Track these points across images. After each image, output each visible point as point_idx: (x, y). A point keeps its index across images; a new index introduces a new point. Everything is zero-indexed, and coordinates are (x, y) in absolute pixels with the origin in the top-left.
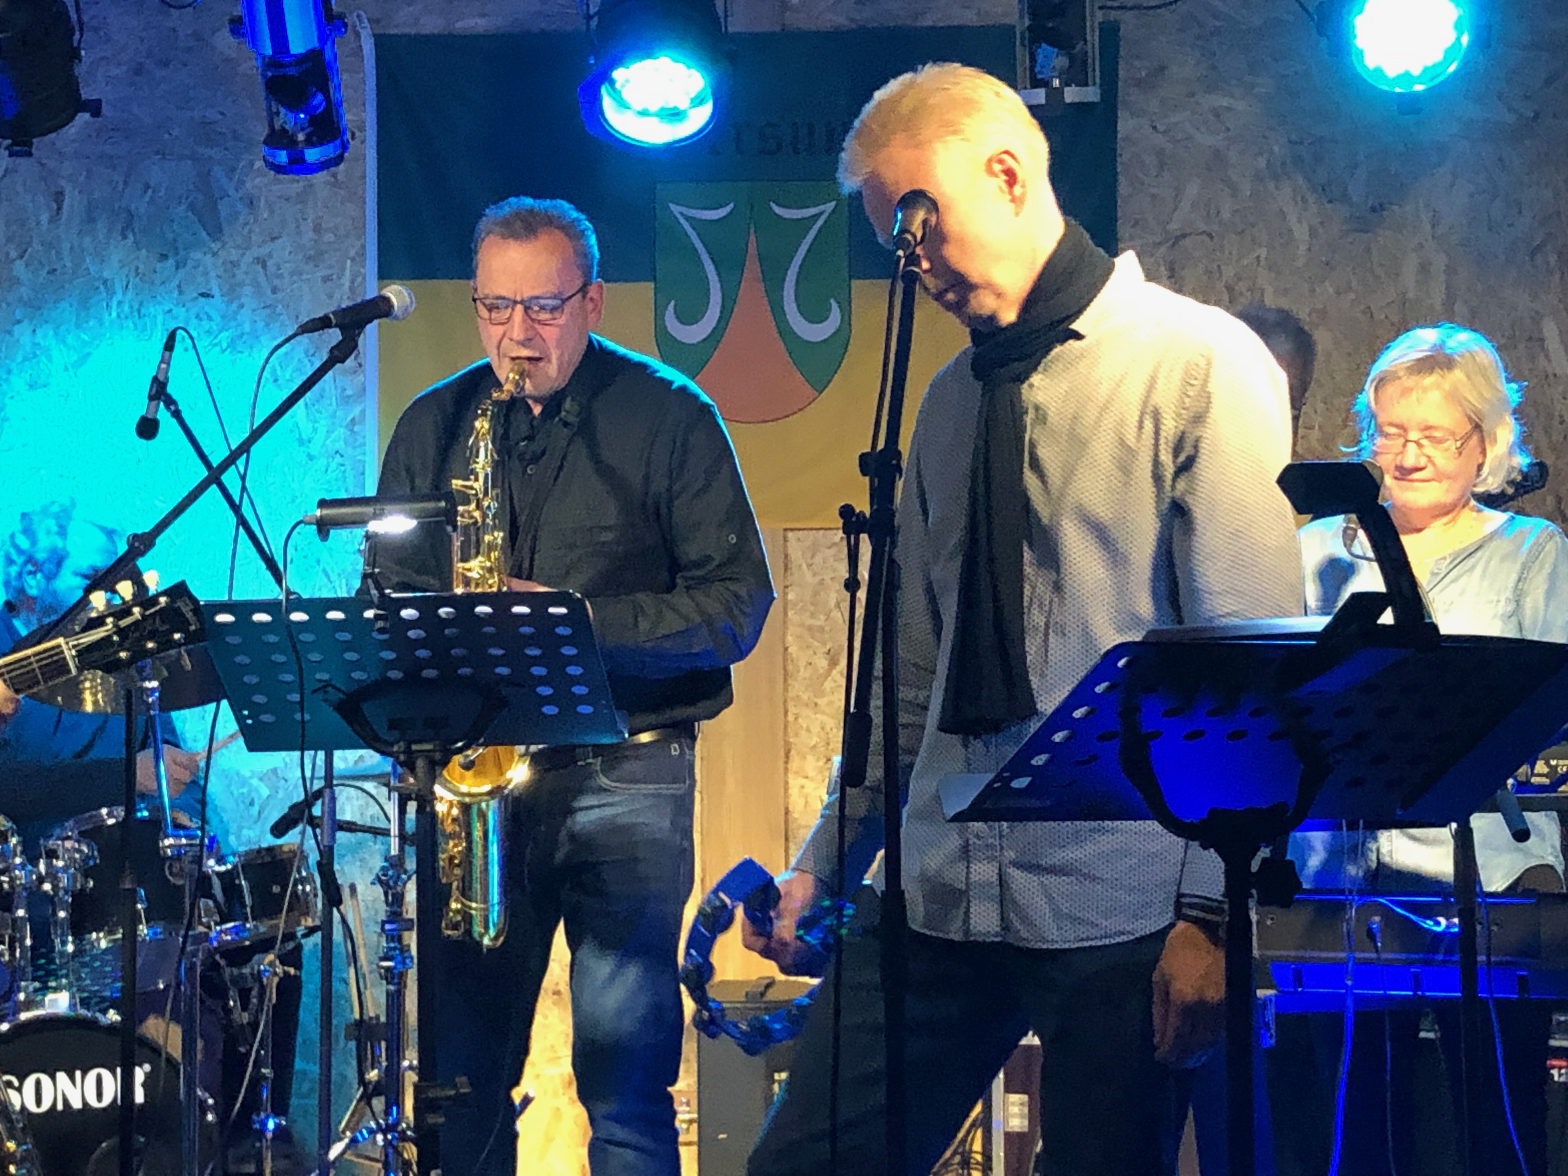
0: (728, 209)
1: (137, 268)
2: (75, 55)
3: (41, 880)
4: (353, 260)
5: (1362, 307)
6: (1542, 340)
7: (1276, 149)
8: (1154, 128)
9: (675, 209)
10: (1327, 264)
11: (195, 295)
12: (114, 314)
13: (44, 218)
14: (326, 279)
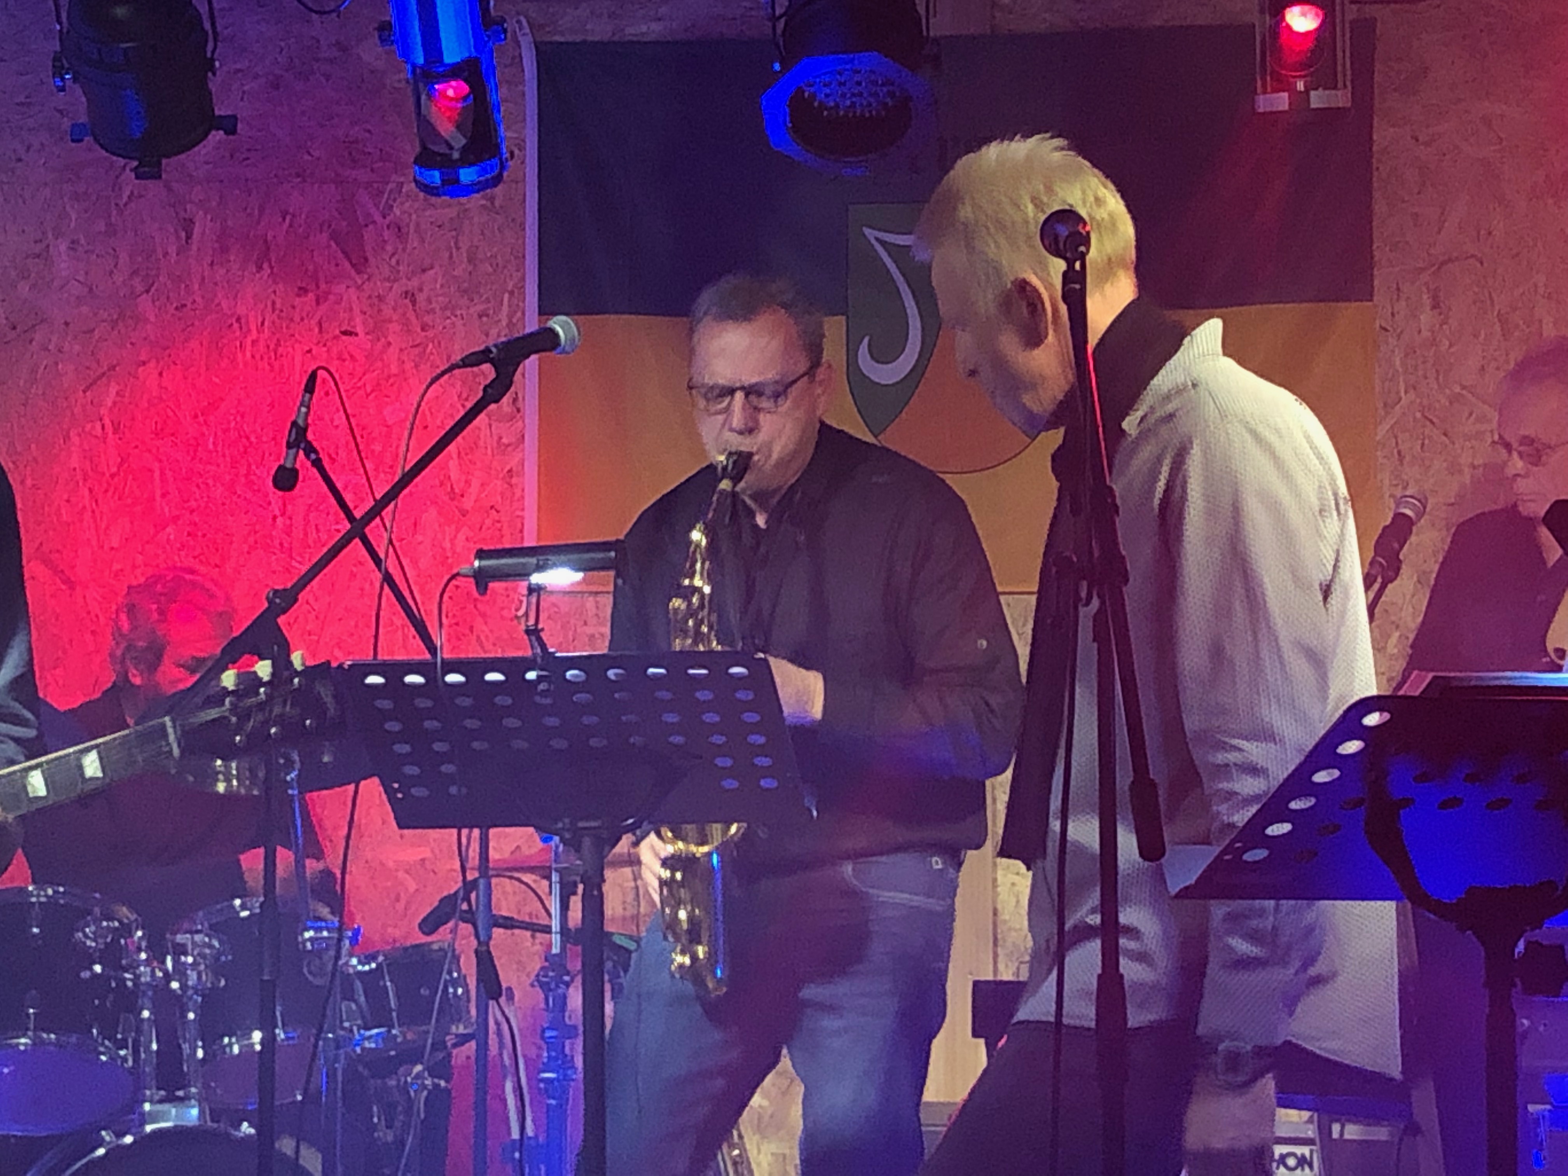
1: (274, 303)
2: (208, 66)
3: (168, 977)
4: (512, 293)
8: (1416, 138)
9: (869, 233)
11: (337, 333)
13: (172, 250)
14: (482, 315)
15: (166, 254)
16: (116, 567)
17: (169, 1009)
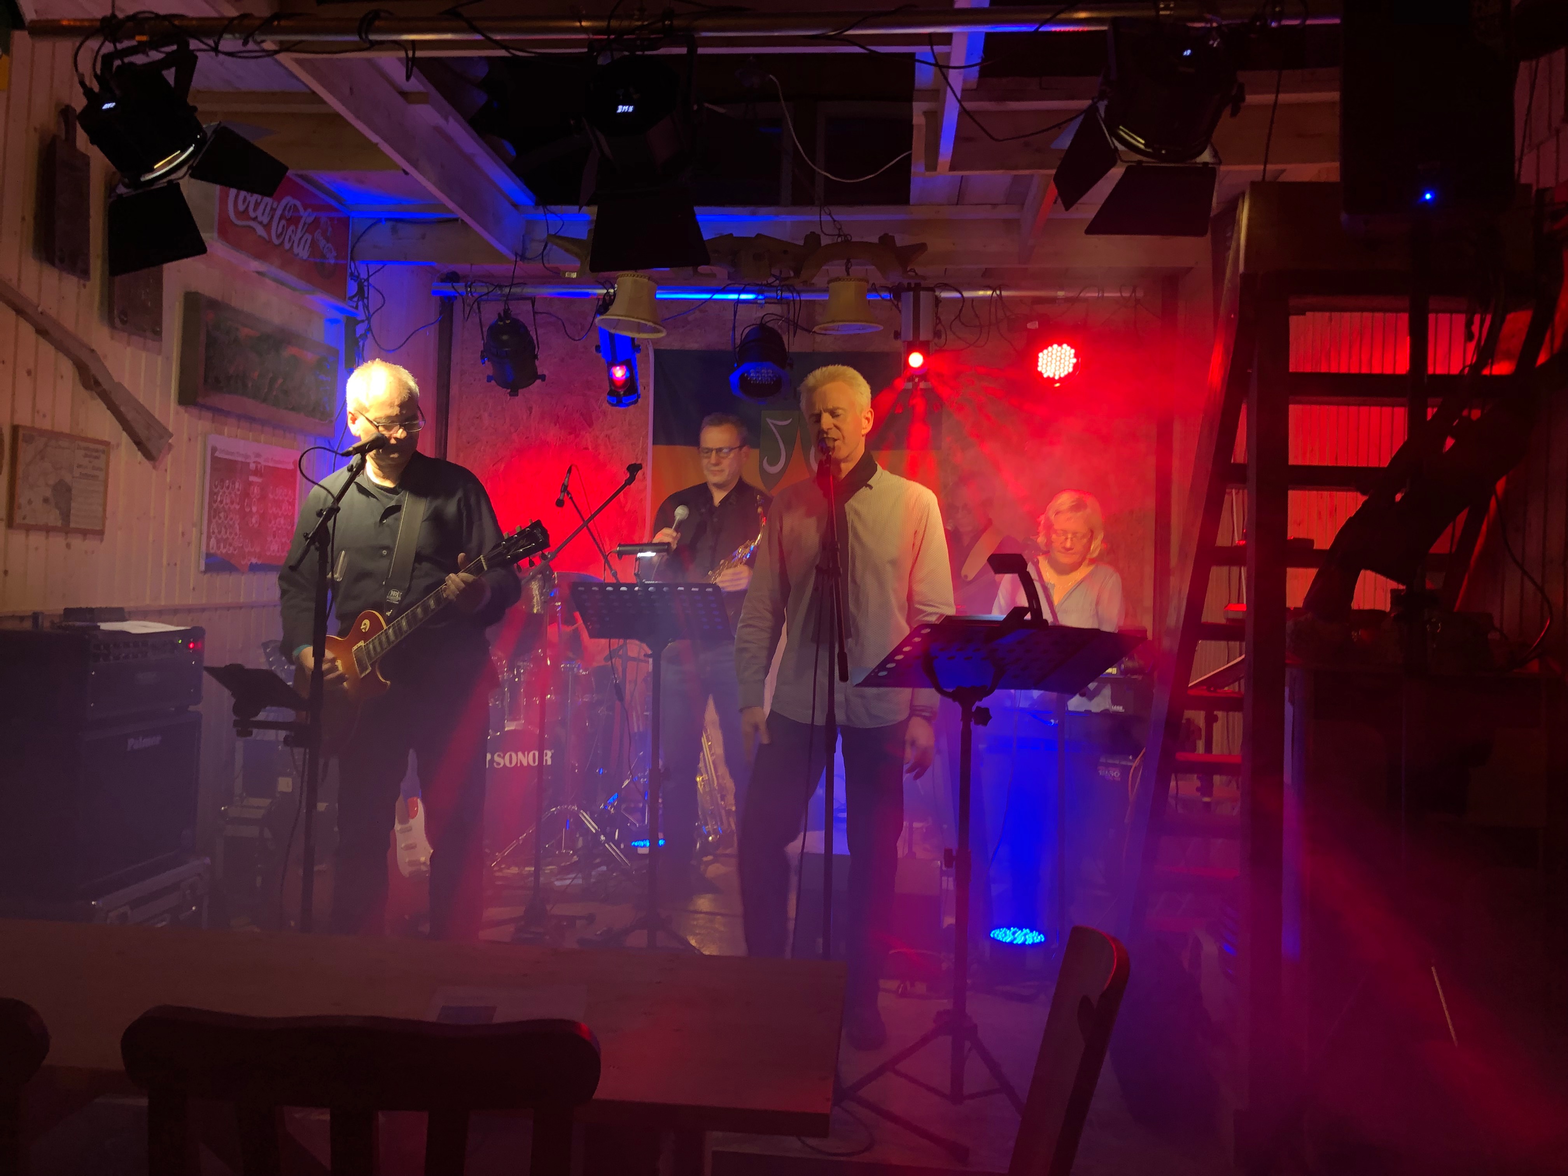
0: (789, 421)
1: (560, 437)
2: (536, 357)
4: (643, 436)
9: (769, 421)
11: (582, 448)
12: (551, 456)
14: (632, 444)
15: (522, 416)
17: (514, 687)
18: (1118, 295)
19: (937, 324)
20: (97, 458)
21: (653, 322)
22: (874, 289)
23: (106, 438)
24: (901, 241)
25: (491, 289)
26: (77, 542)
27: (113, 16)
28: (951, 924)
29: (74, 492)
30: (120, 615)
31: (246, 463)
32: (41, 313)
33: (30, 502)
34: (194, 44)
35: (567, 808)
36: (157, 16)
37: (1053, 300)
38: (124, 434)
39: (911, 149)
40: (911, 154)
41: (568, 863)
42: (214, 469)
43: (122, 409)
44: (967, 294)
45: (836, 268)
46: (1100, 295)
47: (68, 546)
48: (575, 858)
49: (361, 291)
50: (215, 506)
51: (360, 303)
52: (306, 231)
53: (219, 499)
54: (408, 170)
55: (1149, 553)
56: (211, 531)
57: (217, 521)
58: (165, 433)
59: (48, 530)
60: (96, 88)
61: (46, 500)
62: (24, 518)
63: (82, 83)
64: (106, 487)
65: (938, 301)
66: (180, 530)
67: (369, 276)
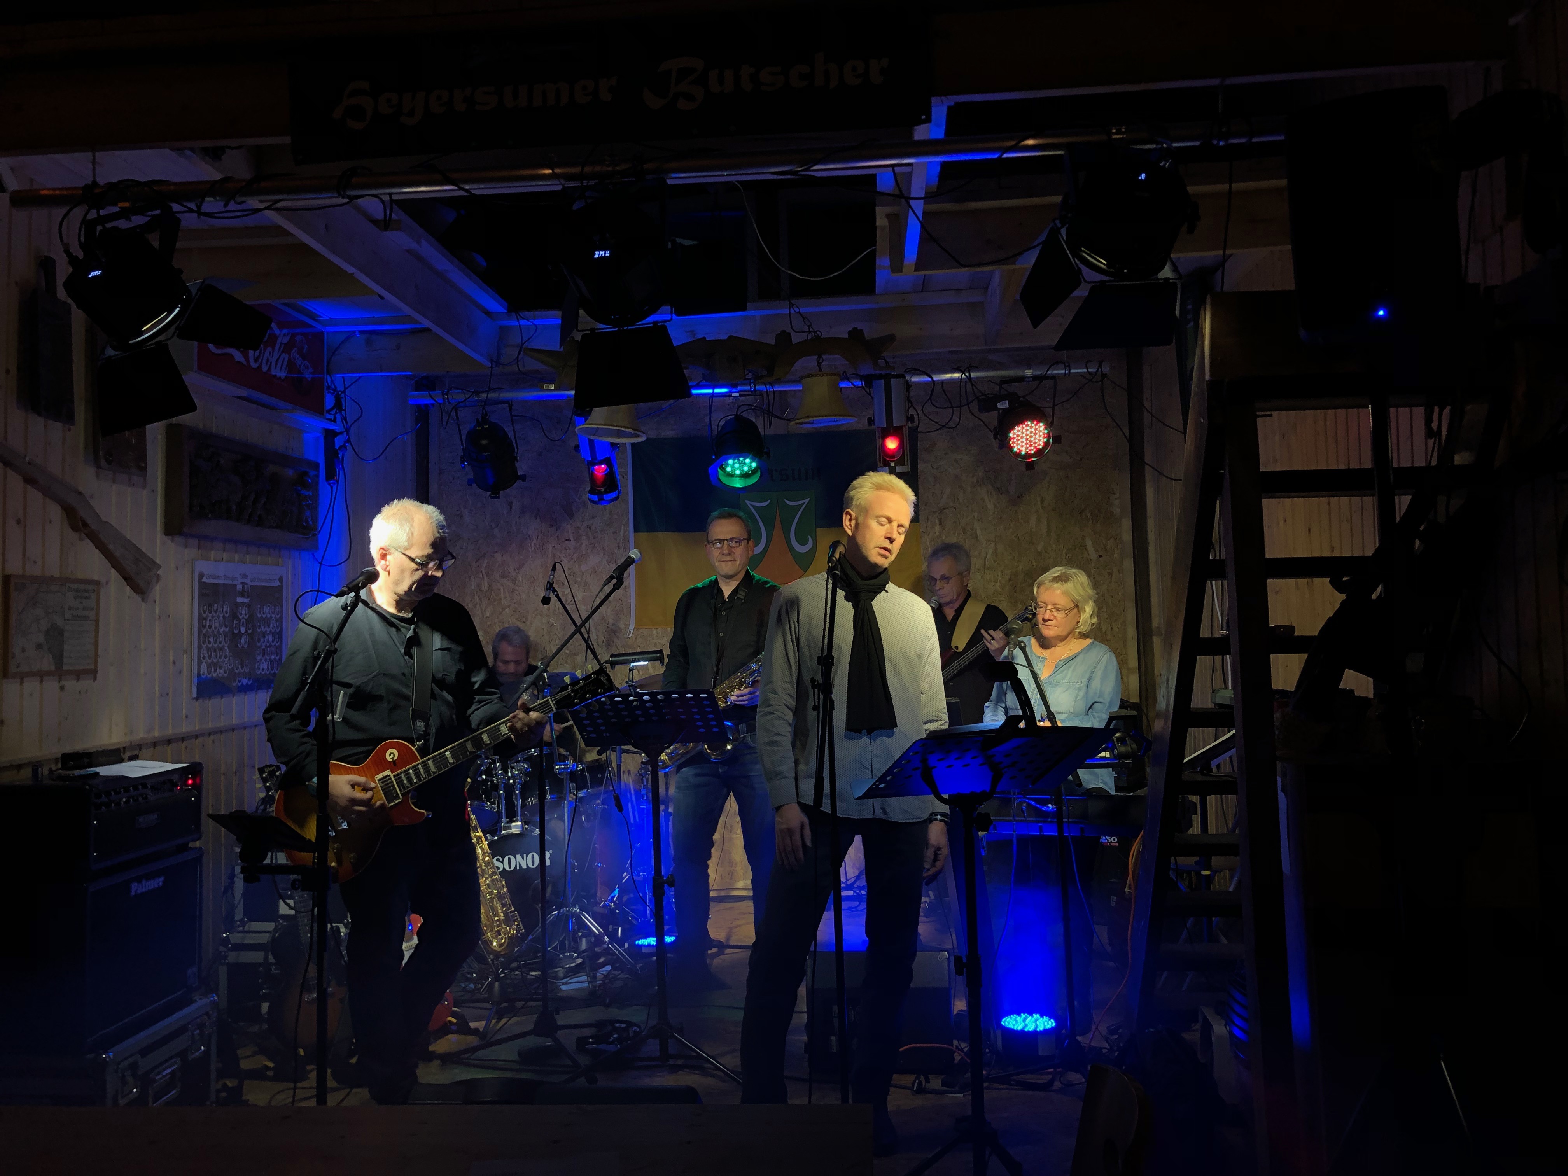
0: (768, 502)
1: (541, 530)
3: (509, 778)
4: (624, 525)
5: (1015, 535)
6: (1085, 546)
7: (980, 474)
8: (933, 467)
9: (748, 502)
10: (1001, 518)
11: (564, 540)
12: (533, 549)
13: (505, 512)
14: (614, 533)
15: (503, 514)
16: (489, 623)
17: (510, 790)
18: (1085, 370)
19: (909, 408)
20: (86, 598)
21: (633, 429)
22: (845, 378)
23: (96, 578)
24: (871, 331)
25: (467, 396)
26: (70, 684)
27: (95, 184)
28: (962, 1011)
29: (66, 634)
30: (115, 756)
31: (233, 585)
32: (29, 463)
33: (23, 650)
34: (176, 207)
35: (569, 910)
36: (137, 183)
37: (1021, 379)
38: (113, 570)
39: (875, 245)
40: (874, 251)
41: (573, 965)
42: (201, 595)
43: (111, 547)
44: (936, 377)
45: (809, 362)
46: (1067, 372)
47: (62, 688)
48: (579, 961)
49: (338, 405)
50: (204, 631)
51: (338, 416)
52: (283, 352)
53: (208, 624)
54: (383, 295)
55: (1131, 615)
56: (202, 656)
57: (207, 646)
58: (153, 565)
59: (41, 675)
60: (81, 255)
61: (39, 646)
62: (18, 667)
63: (67, 252)
64: (97, 625)
65: (908, 386)
66: (171, 659)
67: (346, 389)
